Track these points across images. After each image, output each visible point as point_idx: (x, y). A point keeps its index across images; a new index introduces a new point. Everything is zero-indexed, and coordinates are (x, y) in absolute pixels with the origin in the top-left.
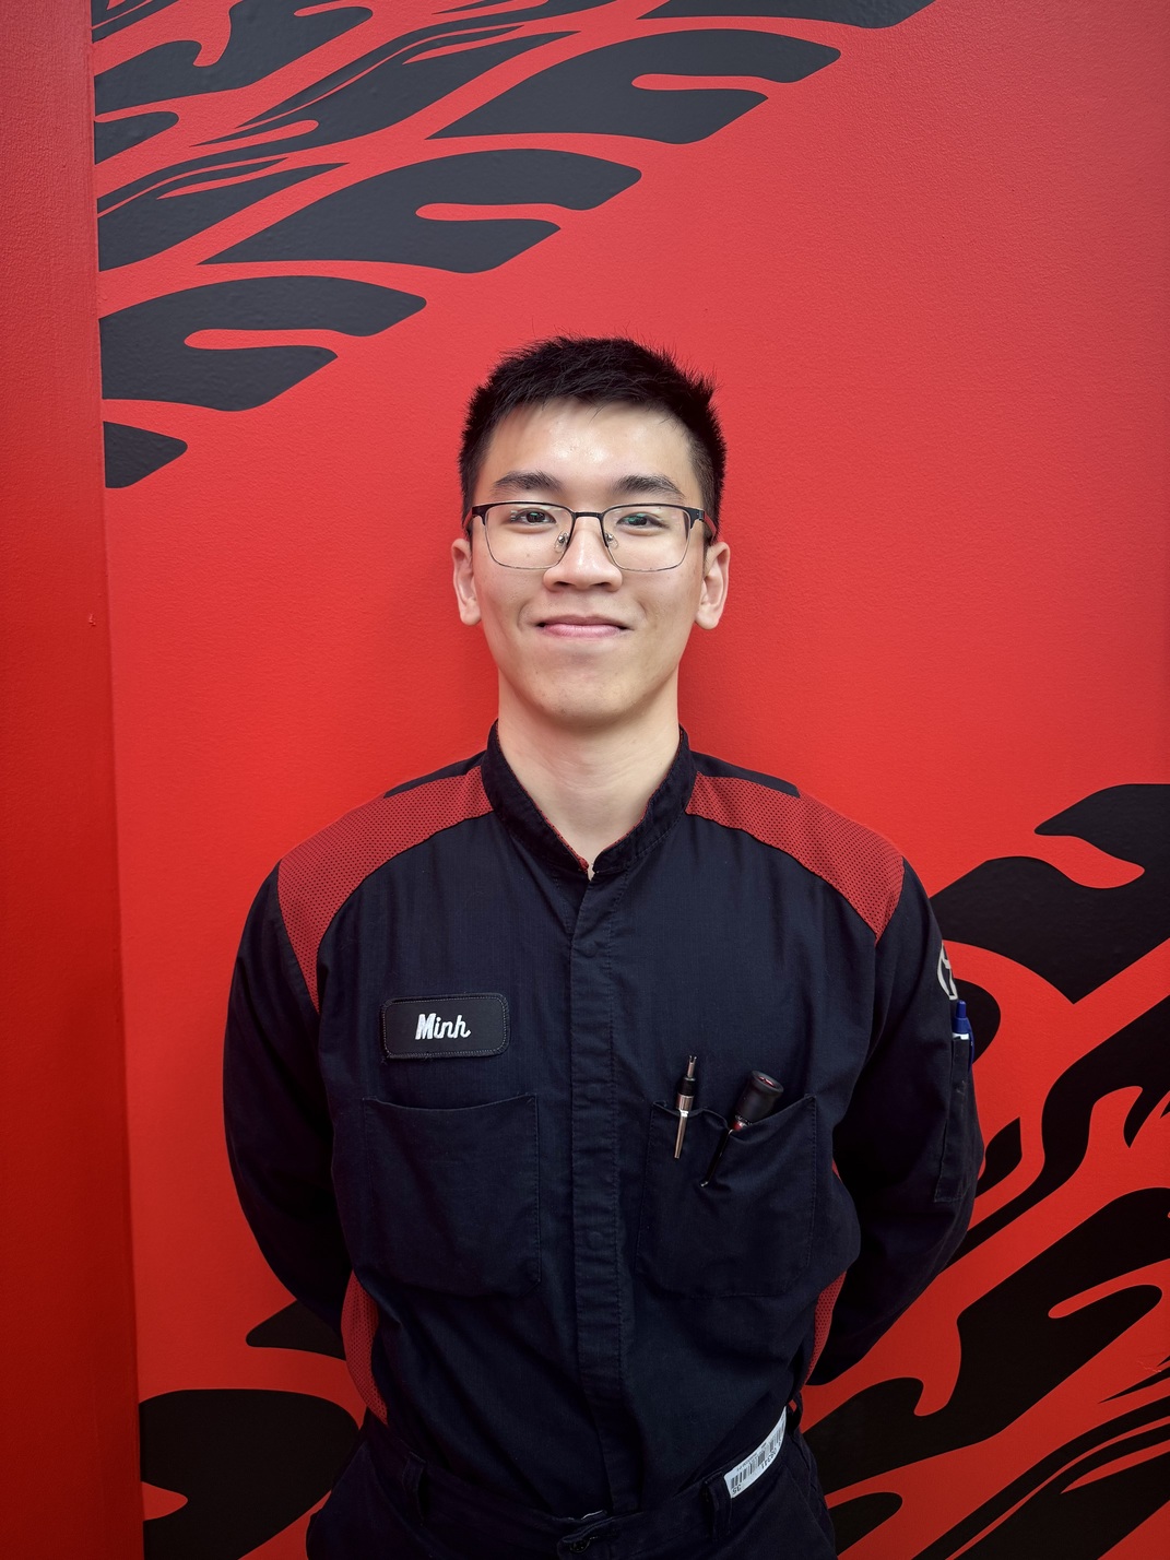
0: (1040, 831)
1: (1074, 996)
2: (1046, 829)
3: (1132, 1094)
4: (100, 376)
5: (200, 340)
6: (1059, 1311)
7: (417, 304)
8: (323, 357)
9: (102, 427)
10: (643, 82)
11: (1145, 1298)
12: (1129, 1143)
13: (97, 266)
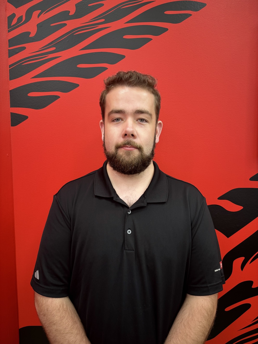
1: (228, 237)
2: (220, 198)
3: (242, 259)
4: (10, 103)
5: (31, 94)
6: (227, 309)
7: (77, 85)
8: (57, 97)
9: (10, 114)
10: (125, 37)
11: (248, 306)
13: (9, 80)
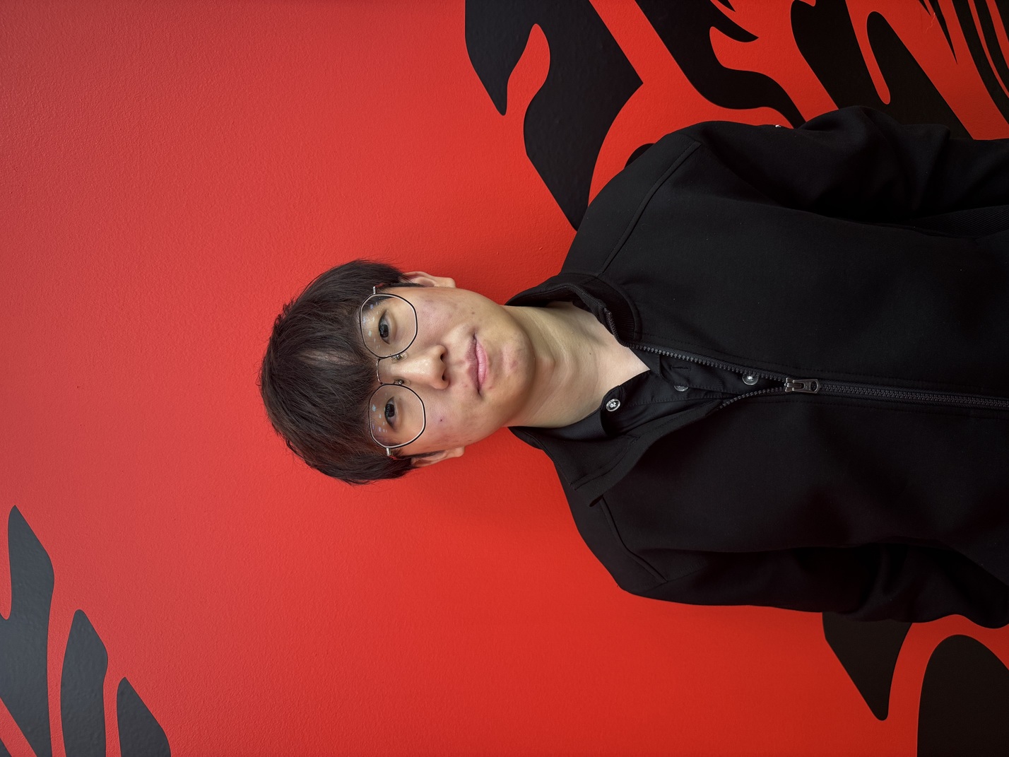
0: (503, 111)
1: (637, 82)
2: (502, 107)
3: (716, 35)
6: (885, 95)
7: (80, 616)
8: (125, 690)
11: (877, 24)
12: (757, 38)
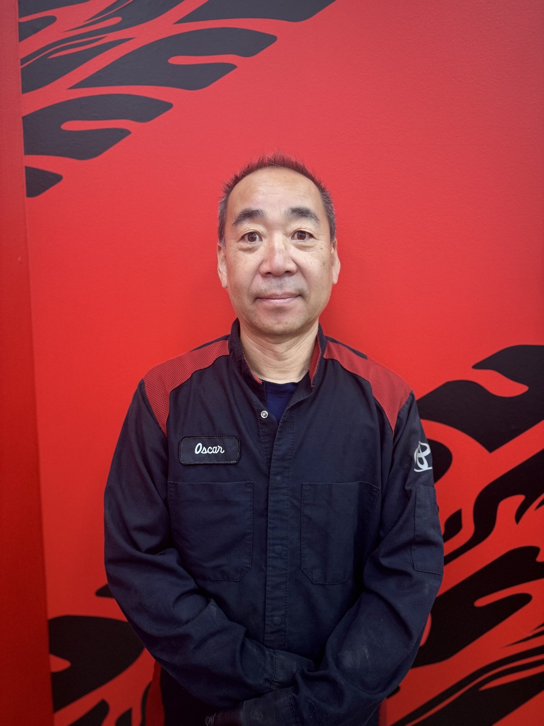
1: (491, 450)
2: (477, 366)
3: (520, 499)
4: (23, 144)
5: (68, 126)
6: (481, 602)
7: (169, 106)
8: (124, 133)
9: (24, 169)
11: (525, 599)
13: (21, 91)
